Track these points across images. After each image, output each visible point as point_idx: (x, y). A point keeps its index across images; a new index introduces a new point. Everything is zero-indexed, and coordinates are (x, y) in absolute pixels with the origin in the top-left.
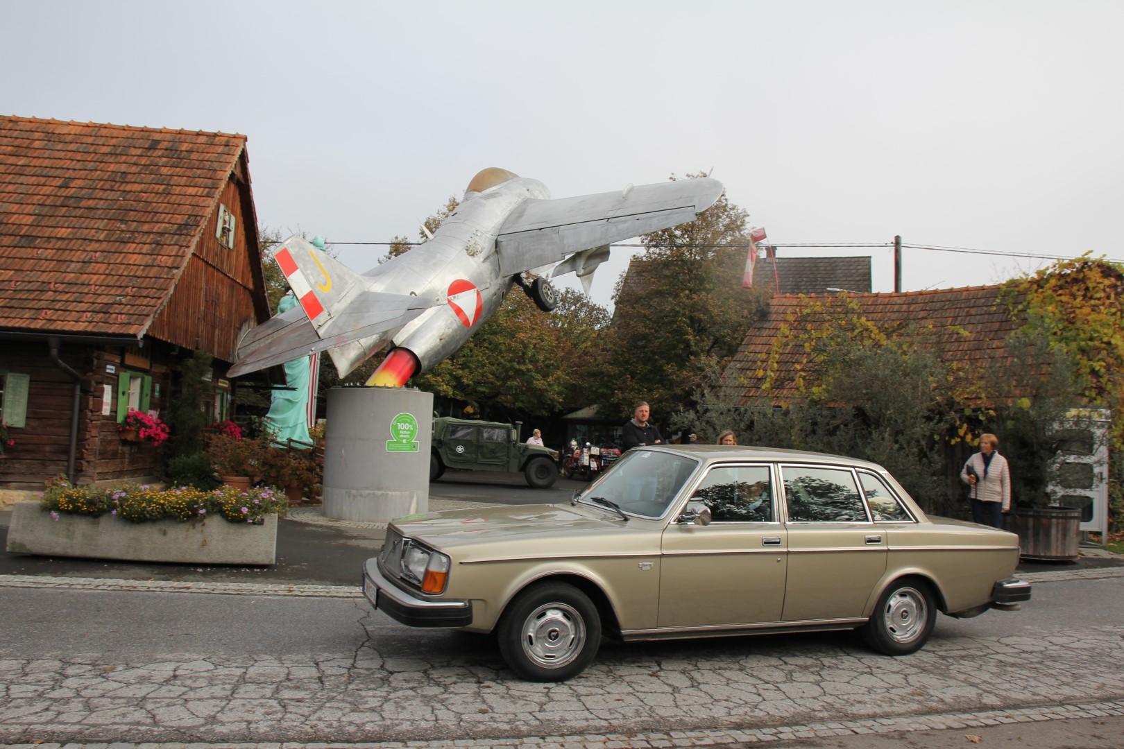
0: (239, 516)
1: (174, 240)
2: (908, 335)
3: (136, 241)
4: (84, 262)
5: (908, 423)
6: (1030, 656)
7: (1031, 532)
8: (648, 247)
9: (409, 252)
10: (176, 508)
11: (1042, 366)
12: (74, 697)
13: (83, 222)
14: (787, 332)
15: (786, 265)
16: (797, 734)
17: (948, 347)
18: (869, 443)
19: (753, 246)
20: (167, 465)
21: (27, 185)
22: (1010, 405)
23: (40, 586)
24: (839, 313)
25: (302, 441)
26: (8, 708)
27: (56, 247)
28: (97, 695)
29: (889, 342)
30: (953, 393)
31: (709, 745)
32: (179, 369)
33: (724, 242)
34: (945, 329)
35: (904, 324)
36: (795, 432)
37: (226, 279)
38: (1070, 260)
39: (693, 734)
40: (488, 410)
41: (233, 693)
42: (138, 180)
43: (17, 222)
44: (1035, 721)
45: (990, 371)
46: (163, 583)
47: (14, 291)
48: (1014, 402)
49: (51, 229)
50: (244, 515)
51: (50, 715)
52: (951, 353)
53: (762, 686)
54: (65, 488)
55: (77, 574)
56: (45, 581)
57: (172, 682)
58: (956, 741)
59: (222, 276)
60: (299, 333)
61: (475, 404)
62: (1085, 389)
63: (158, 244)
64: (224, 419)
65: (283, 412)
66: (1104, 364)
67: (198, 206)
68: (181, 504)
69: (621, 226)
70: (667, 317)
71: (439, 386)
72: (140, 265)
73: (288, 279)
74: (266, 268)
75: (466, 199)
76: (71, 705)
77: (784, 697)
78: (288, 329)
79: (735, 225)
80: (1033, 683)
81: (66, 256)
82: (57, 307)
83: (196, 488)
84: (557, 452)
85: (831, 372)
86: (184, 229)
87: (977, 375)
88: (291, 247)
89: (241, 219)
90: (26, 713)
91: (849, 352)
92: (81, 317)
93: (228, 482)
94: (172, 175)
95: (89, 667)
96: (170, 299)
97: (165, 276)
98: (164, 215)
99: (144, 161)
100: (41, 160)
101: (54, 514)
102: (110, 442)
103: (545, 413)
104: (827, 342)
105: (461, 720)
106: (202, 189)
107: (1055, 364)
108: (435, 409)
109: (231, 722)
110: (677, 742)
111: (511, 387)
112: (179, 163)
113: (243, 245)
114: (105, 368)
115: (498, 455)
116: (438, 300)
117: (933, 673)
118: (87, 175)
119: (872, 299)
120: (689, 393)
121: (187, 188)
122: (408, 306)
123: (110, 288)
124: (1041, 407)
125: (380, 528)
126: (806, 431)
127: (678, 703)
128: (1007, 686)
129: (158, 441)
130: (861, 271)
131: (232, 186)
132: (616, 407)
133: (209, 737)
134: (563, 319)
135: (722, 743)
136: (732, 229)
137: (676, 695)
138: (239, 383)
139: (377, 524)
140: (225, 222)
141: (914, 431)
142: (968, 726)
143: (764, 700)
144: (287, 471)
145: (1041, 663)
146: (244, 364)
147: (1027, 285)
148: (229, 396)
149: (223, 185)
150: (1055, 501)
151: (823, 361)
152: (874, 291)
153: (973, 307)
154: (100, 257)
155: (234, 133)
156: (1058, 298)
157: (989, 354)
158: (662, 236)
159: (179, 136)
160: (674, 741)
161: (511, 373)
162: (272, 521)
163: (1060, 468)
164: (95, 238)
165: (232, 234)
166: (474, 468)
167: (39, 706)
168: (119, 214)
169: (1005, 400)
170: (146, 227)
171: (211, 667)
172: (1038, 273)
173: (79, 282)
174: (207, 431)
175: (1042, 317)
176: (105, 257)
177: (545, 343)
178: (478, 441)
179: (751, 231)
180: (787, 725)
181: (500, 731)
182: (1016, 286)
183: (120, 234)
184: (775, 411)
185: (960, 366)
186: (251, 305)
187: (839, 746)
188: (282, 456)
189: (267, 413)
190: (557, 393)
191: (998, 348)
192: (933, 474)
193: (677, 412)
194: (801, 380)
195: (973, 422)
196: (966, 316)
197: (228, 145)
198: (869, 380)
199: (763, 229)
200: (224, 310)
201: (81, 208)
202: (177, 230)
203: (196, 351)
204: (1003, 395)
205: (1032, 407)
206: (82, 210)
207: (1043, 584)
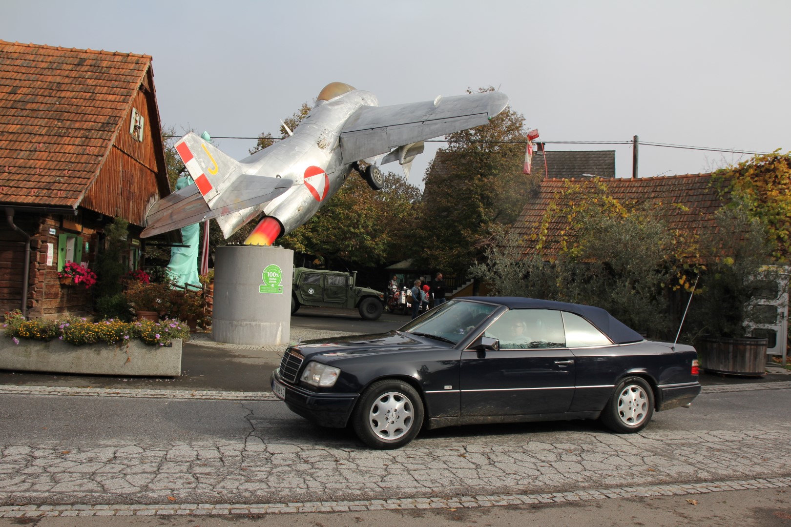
0: (154, 341)
1: (99, 135)
2: (644, 210)
3: (70, 135)
4: (31, 151)
5: (642, 274)
6: (731, 444)
7: (731, 355)
8: (450, 142)
10: (107, 334)
11: (742, 233)
12: (43, 472)
13: (29, 121)
14: (554, 207)
15: (552, 156)
16: (566, 498)
17: (672, 219)
18: (614, 289)
19: (530, 143)
20: (95, 303)
22: (718, 262)
23: (7, 392)
24: (593, 193)
25: (194, 285)
27: (9, 139)
29: (629, 214)
30: (676, 253)
31: (504, 505)
32: (104, 232)
33: (506, 139)
34: (670, 206)
35: (641, 201)
36: (559, 280)
37: (138, 163)
38: (764, 155)
40: (331, 262)
41: (159, 469)
42: (70, 89)
44: (735, 490)
45: (703, 237)
46: (99, 390)
48: (721, 260)
49: (4, 126)
50: (158, 340)
51: (26, 486)
52: (674, 224)
53: (540, 464)
54: (19, 319)
56: (10, 389)
58: (679, 504)
59: (135, 162)
60: (193, 205)
61: (322, 258)
62: (773, 251)
63: (87, 138)
64: (136, 269)
65: (180, 264)
66: (787, 233)
67: (116, 109)
68: (111, 332)
69: (433, 127)
70: (464, 194)
71: (295, 244)
72: (74, 154)
73: (185, 164)
74: (167, 156)
75: (317, 106)
77: (556, 472)
78: (184, 202)
79: (515, 126)
80: (734, 463)
81: (16, 146)
82: (11, 185)
83: (121, 320)
84: (383, 293)
85: (586, 236)
86: (106, 127)
87: (693, 240)
88: (188, 141)
89: (148, 120)
91: (600, 222)
92: (30, 193)
94: (96, 86)
96: (97, 179)
97: (93, 162)
98: (91, 116)
99: (74, 74)
101: (16, 339)
102: (53, 286)
103: (373, 265)
104: (583, 214)
106: (119, 96)
107: (751, 232)
108: (295, 261)
111: (348, 246)
112: (101, 76)
113: (150, 138)
114: (49, 231)
115: (339, 296)
116: (297, 181)
117: (661, 456)
118: (31, 84)
119: (616, 183)
120: (483, 249)
121: (108, 95)
122: (275, 185)
123: (51, 171)
124: (740, 264)
125: (255, 349)
126: (567, 280)
127: (480, 476)
128: (715, 465)
129: (88, 285)
130: (607, 162)
131: (141, 94)
132: (426, 261)
134: (387, 195)
135: (513, 504)
136: (513, 130)
138: (149, 242)
139: (253, 346)
140: (136, 122)
141: (647, 280)
142: (688, 493)
143: (542, 474)
144: (185, 307)
145: (739, 449)
146: (153, 228)
147: (732, 174)
148: (140, 252)
149: (135, 94)
150: (749, 332)
151: (581, 229)
152: (617, 176)
153: (691, 190)
154: (43, 147)
155: (142, 54)
156: (755, 184)
157: (702, 224)
158: (461, 134)
159: (101, 55)
160: (479, 502)
161: (348, 235)
162: (178, 344)
163: (753, 308)
164: (39, 133)
165: (141, 130)
166: (321, 305)
168: (57, 114)
169: (714, 258)
170: (77, 125)
171: (141, 451)
172: (740, 164)
173: (28, 166)
174: (124, 278)
175: (742, 197)
176: (47, 148)
177: (373, 213)
178: (324, 284)
179: (528, 132)
182: (724, 174)
183: (58, 130)
184: (545, 265)
185: (680, 232)
186: (156, 185)
187: (597, 507)
188: (181, 296)
189: (168, 264)
190: (382, 250)
191: (709, 220)
192: (660, 312)
193: (473, 265)
194: (565, 242)
195: (690, 275)
196: (686, 196)
197: (138, 63)
198: (615, 243)
199: (537, 130)
200: (136, 187)
201: (26, 110)
202: (101, 127)
203: (116, 218)
204: (713, 255)
205: (734, 264)
206: (28, 111)
207: (740, 393)
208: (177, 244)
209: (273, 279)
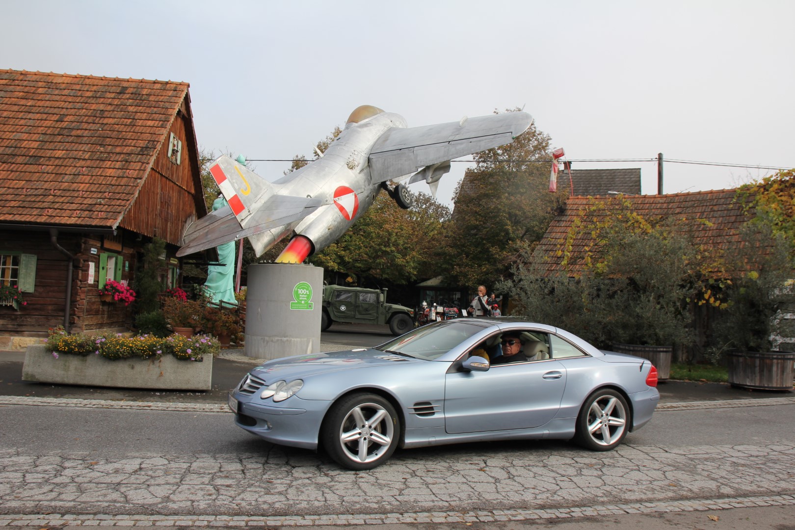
0: (185, 356)
1: (138, 158)
2: (668, 226)
3: (112, 159)
4: (74, 175)
5: (667, 289)
6: (756, 459)
7: (757, 369)
8: (479, 162)
9: (306, 166)
10: (140, 349)
11: (767, 248)
12: (70, 483)
13: (74, 146)
14: (579, 223)
15: (578, 175)
16: (584, 513)
17: (697, 234)
18: (639, 304)
19: (555, 162)
20: (134, 319)
21: (34, 120)
22: (743, 276)
23: (45, 404)
24: (617, 209)
25: (230, 302)
26: (25, 490)
27: (55, 164)
28: (86, 481)
29: (653, 230)
30: (701, 268)
31: (521, 520)
32: (142, 251)
33: (533, 158)
34: (695, 221)
35: (665, 217)
36: (584, 295)
37: (175, 186)
38: (789, 170)
39: (509, 512)
40: (363, 280)
41: (181, 480)
42: (112, 116)
43: (27, 146)
44: (759, 506)
45: (728, 252)
46: (131, 403)
47: (26, 195)
48: (745, 274)
49: (51, 151)
50: (189, 355)
51: (53, 495)
52: (699, 239)
53: (559, 478)
54: (62, 336)
55: (72, 396)
56: (49, 401)
57: (138, 473)
58: (700, 519)
59: (172, 184)
60: (227, 225)
61: (354, 276)
63: (127, 162)
64: (174, 287)
65: (217, 282)
67: (155, 134)
68: (144, 347)
69: (459, 147)
70: (492, 213)
71: (328, 263)
72: (114, 177)
73: (219, 186)
74: (203, 178)
75: (347, 128)
76: (69, 488)
77: (575, 486)
78: (219, 222)
79: (542, 146)
80: (758, 479)
81: (62, 170)
82: (56, 207)
83: (155, 336)
84: (413, 310)
85: (611, 252)
86: (145, 151)
87: (718, 254)
88: (222, 163)
89: (186, 144)
90: (37, 493)
91: (624, 238)
92: (73, 214)
93: (177, 332)
94: (136, 112)
95: (80, 462)
96: (136, 201)
97: (132, 185)
98: (131, 141)
99: (116, 102)
100: (44, 102)
101: (55, 354)
102: (94, 303)
103: (404, 282)
104: (608, 231)
105: (343, 501)
106: (158, 122)
107: (776, 246)
108: (325, 279)
109: (180, 501)
110: (497, 518)
111: (380, 264)
112: (141, 103)
113: (187, 162)
114: (90, 250)
115: (370, 312)
116: (327, 201)
117: (684, 470)
118: (76, 112)
119: (641, 199)
120: (509, 267)
121: (147, 121)
122: (305, 205)
123: (93, 193)
124: (765, 278)
126: (592, 295)
127: (499, 490)
128: (739, 480)
129: (127, 302)
130: (633, 179)
131: (179, 120)
132: (455, 278)
133: (165, 511)
134: (417, 215)
135: (530, 519)
136: (539, 149)
137: (497, 484)
138: (185, 261)
140: (174, 146)
141: (671, 295)
142: (710, 509)
143: (561, 488)
144: (219, 323)
145: (764, 464)
146: (188, 247)
147: (756, 189)
148: (178, 270)
149: (172, 119)
150: (775, 347)
151: (605, 245)
152: (643, 193)
153: (715, 205)
154: (85, 171)
155: (181, 81)
156: (779, 198)
157: (727, 239)
158: (488, 154)
159: (141, 84)
160: (495, 517)
161: (380, 253)
162: (208, 359)
163: (780, 322)
164: (82, 158)
165: (179, 154)
166: (353, 321)
167: (46, 488)
168: (99, 140)
169: (738, 272)
170: (118, 150)
171: (166, 462)
172: (764, 180)
173: (71, 189)
174: (162, 295)
175: (767, 212)
176: (89, 171)
177: (404, 232)
178: (356, 302)
179: (553, 151)
180: (578, 506)
181: (371, 508)
182: (748, 190)
183: (100, 154)
184: (570, 281)
185: (705, 248)
186: (193, 205)
187: (615, 522)
188: (216, 313)
189: (205, 282)
190: (413, 268)
191: (734, 235)
192: (685, 327)
193: (499, 281)
194: (589, 258)
195: (715, 289)
196: (710, 212)
197: (176, 90)
198: (639, 258)
199: (562, 149)
200: (174, 208)
201: (72, 136)
202: (140, 152)
203: (154, 238)
204: (737, 269)
205: (759, 278)
206: (73, 137)
207: (767, 407)
208: (213, 263)
209: (303, 296)
